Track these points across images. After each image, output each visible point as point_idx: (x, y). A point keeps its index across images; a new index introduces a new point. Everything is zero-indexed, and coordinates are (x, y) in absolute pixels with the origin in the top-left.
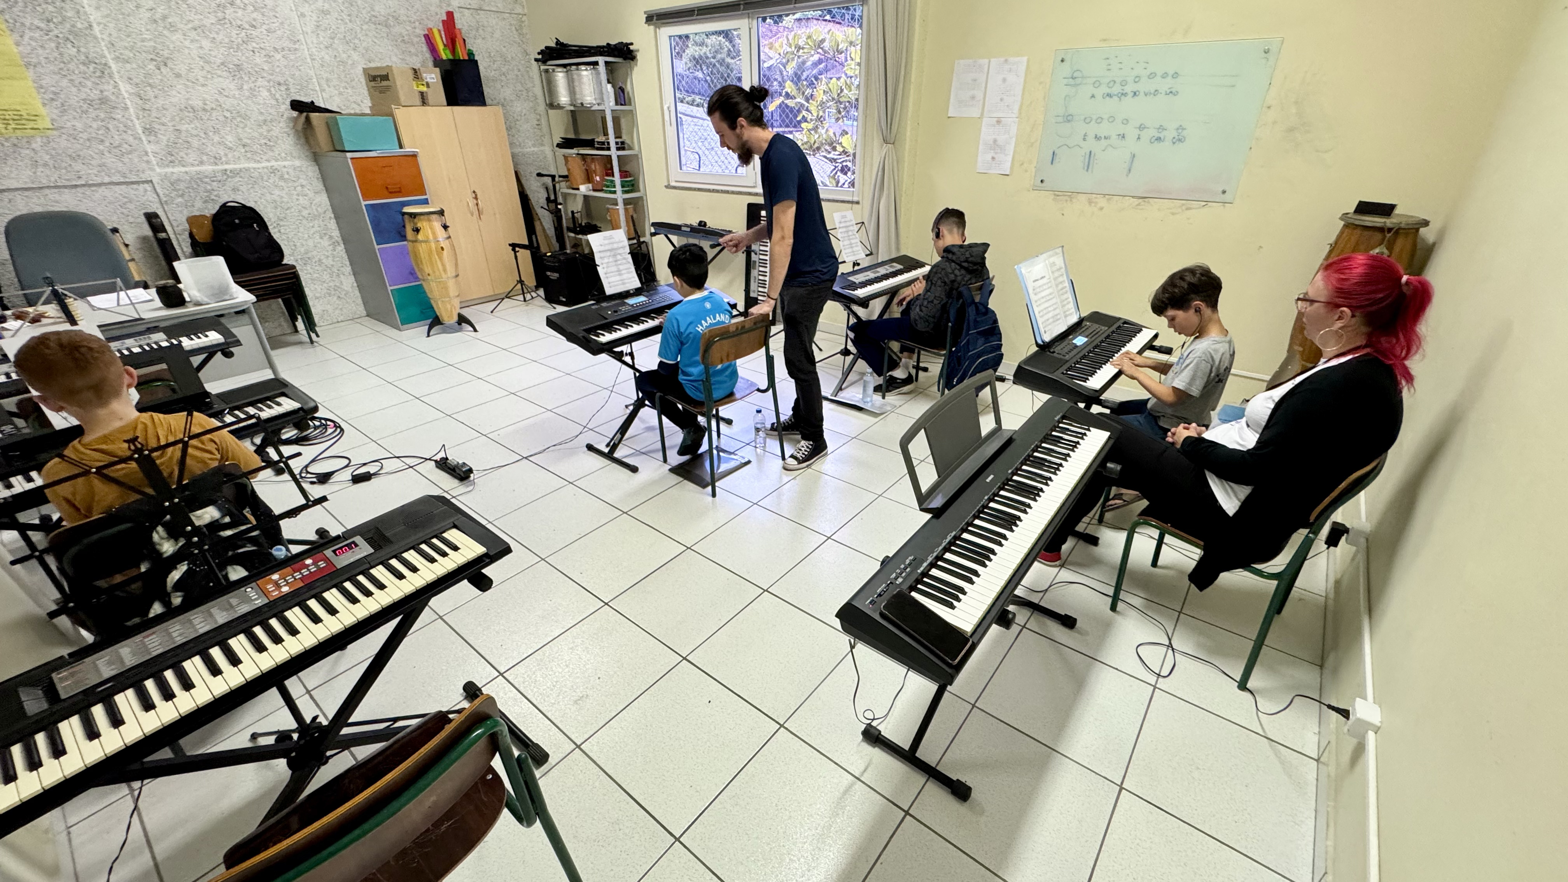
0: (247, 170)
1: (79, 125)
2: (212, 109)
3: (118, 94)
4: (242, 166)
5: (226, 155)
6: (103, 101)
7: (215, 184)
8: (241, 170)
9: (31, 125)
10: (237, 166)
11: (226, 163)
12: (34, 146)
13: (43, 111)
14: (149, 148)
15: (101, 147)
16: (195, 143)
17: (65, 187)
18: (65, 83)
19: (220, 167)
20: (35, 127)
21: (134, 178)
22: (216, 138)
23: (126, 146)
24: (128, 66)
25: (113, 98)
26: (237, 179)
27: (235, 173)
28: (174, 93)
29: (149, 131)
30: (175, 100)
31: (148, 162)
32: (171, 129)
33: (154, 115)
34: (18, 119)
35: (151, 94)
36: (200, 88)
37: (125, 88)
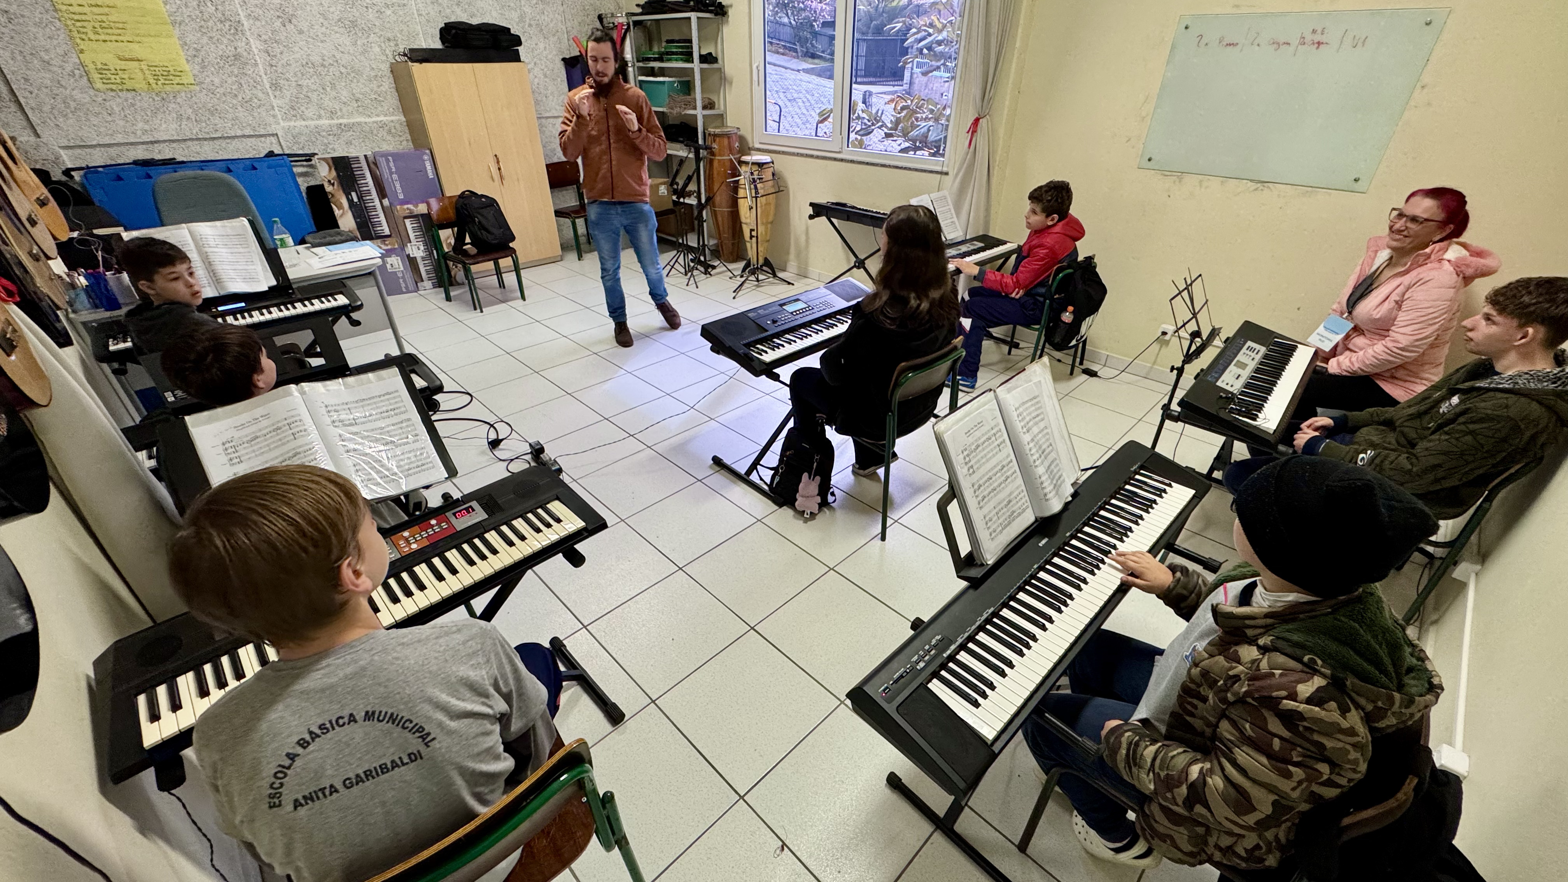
0: (359, 124)
1: (217, 81)
2: (331, 64)
3: (250, 51)
4: (354, 120)
5: (341, 110)
6: (237, 57)
7: (331, 138)
8: (353, 124)
9: (177, 80)
10: (352, 121)
11: (342, 117)
12: (179, 100)
13: (187, 67)
14: (275, 102)
15: (235, 102)
16: (314, 97)
17: (205, 139)
18: (205, 40)
19: (336, 121)
20: (181, 82)
21: (263, 132)
22: (334, 93)
23: (256, 101)
24: (258, 23)
25: (245, 54)
26: (351, 133)
27: (350, 127)
28: (296, 49)
29: (275, 86)
30: (298, 56)
31: (274, 116)
32: (294, 84)
33: (280, 70)
34: (166, 75)
35: (279, 51)
36: (319, 44)
37: (256, 45)
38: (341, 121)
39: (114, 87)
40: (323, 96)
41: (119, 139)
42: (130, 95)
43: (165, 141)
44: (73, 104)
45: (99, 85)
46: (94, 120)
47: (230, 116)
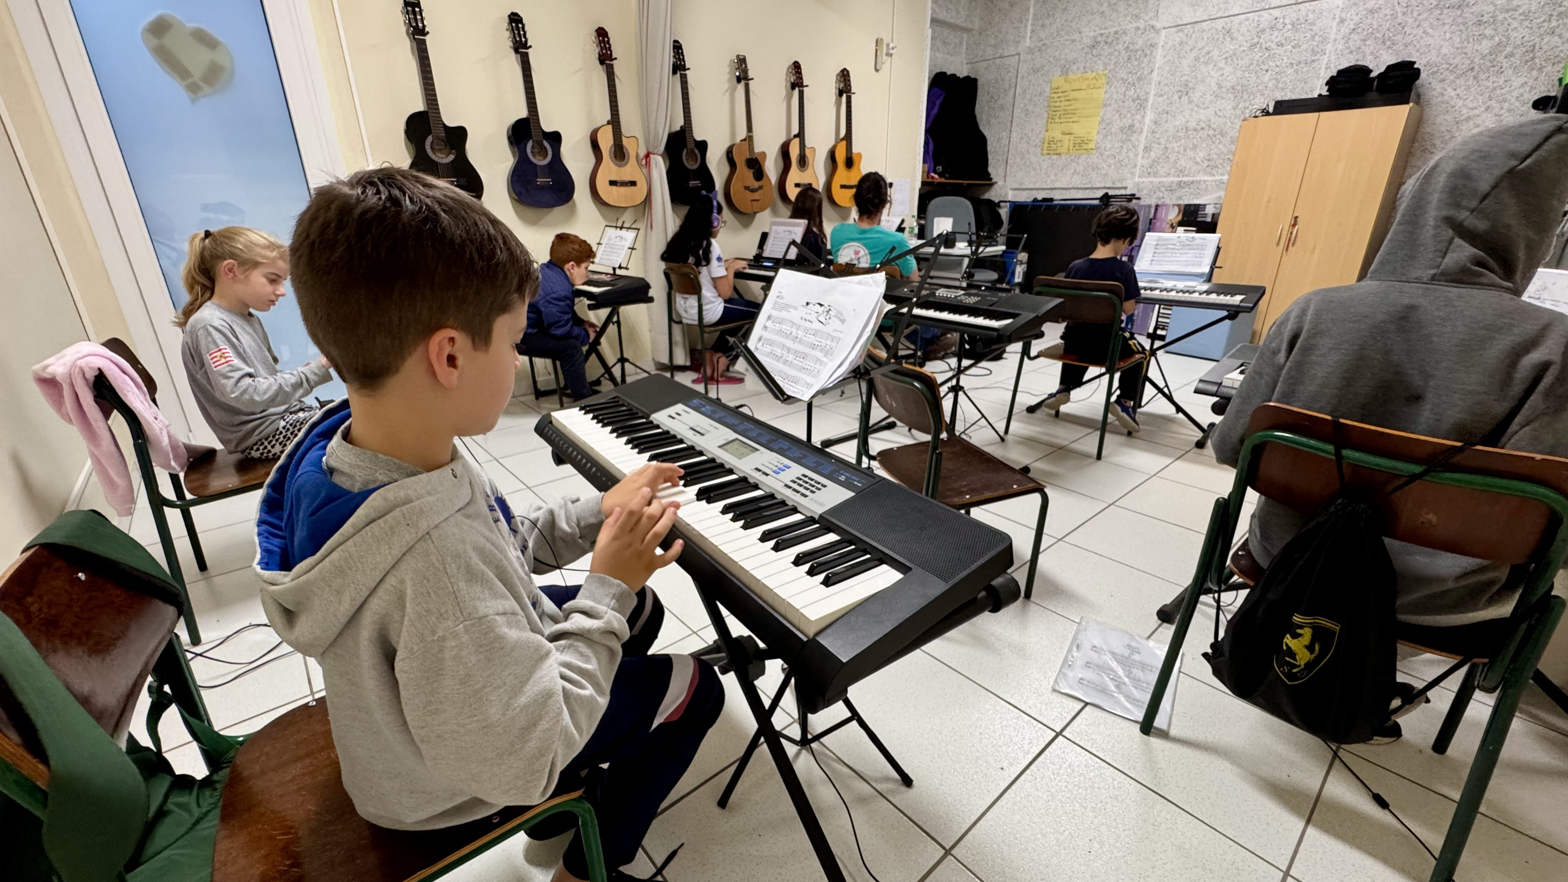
0: (1199, 182)
1: (1108, 146)
2: (1203, 129)
3: (1142, 122)
4: (1198, 178)
5: (1190, 169)
6: (1131, 126)
7: (1167, 193)
8: (1192, 182)
9: (1085, 146)
10: (1194, 179)
11: (1187, 176)
12: (1080, 161)
13: (1094, 136)
14: (1140, 161)
15: (1112, 162)
16: (1173, 158)
17: (1081, 189)
18: (1117, 116)
19: (1180, 179)
20: (1087, 147)
21: (1119, 185)
22: (1190, 153)
23: (1126, 160)
24: (1161, 99)
25: (1137, 125)
26: (1187, 189)
27: (1188, 184)
28: (1179, 117)
29: (1147, 149)
30: (1178, 123)
31: (1132, 173)
32: (1163, 146)
33: (1158, 136)
34: (1080, 144)
35: (1164, 120)
36: (1202, 111)
37: (1150, 116)
38: (1185, 179)
39: (1051, 152)
40: (1180, 156)
41: (1037, 186)
42: (1055, 157)
43: (1058, 189)
44: (1028, 163)
45: (1045, 152)
46: (1033, 173)
47: (1104, 172)
